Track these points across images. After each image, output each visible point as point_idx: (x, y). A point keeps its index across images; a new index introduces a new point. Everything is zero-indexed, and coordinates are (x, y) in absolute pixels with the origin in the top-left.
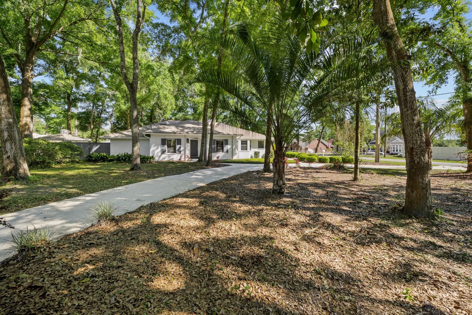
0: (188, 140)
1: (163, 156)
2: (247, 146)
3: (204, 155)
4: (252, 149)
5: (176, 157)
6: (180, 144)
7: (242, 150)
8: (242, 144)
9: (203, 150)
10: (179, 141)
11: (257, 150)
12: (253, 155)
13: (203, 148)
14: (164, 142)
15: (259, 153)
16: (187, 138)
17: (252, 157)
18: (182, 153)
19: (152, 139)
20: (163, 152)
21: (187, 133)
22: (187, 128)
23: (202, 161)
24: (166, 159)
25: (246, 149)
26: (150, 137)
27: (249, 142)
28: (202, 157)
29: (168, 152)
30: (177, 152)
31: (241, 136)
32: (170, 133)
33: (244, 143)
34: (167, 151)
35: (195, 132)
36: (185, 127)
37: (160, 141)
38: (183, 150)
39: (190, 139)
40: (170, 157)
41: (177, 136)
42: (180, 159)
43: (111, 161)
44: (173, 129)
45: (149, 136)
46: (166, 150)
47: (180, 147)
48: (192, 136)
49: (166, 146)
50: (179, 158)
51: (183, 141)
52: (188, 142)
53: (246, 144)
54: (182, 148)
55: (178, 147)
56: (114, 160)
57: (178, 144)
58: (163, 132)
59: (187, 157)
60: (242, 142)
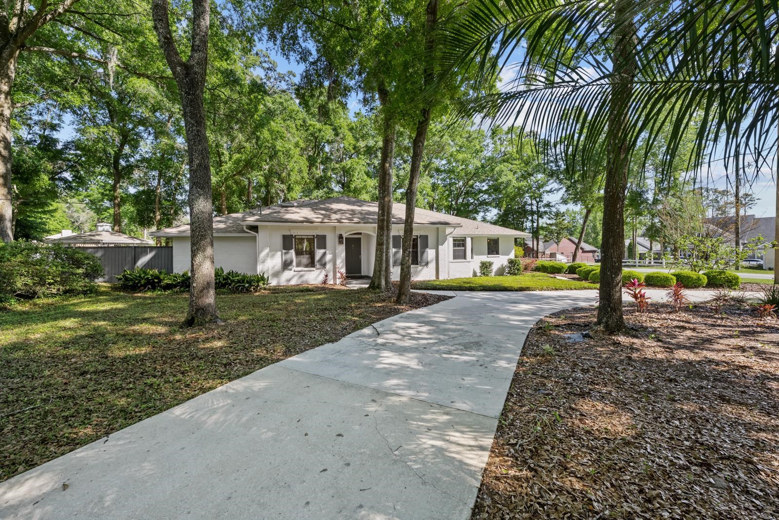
0: (341, 237)
1: (287, 274)
2: (465, 250)
3: (383, 273)
4: (474, 256)
5: (314, 277)
6: (325, 248)
7: (455, 258)
8: (455, 245)
9: (381, 260)
10: (322, 241)
11: (485, 258)
12: (478, 271)
13: (382, 255)
14: (288, 242)
15: (491, 264)
16: (338, 233)
17: (475, 275)
18: (329, 266)
19: (261, 236)
20: (286, 265)
21: (339, 221)
22: (336, 212)
23: (379, 286)
24: (293, 282)
25: (465, 258)
26: (257, 232)
27: (469, 241)
28: (379, 278)
29: (298, 265)
30: (318, 266)
31: (455, 227)
32: (302, 222)
33: (459, 243)
34: (294, 263)
35: (356, 220)
36: (332, 209)
37: (279, 241)
38: (330, 261)
39: (344, 236)
40: (301, 276)
41: (316, 228)
42: (325, 282)
43: (168, 287)
44: (306, 213)
45: (254, 228)
46: (291, 262)
47: (325, 254)
48: (348, 228)
49: (293, 252)
50: (321, 278)
51: (331, 240)
52: (341, 242)
53: (464, 245)
54: (329, 257)
55: (319, 253)
56: (175, 286)
57: (319, 248)
58: (287, 221)
59: (338, 275)
60: (454, 240)
